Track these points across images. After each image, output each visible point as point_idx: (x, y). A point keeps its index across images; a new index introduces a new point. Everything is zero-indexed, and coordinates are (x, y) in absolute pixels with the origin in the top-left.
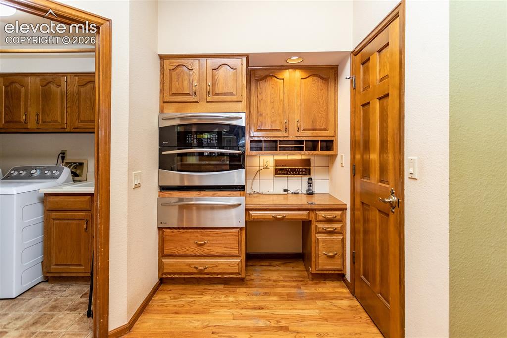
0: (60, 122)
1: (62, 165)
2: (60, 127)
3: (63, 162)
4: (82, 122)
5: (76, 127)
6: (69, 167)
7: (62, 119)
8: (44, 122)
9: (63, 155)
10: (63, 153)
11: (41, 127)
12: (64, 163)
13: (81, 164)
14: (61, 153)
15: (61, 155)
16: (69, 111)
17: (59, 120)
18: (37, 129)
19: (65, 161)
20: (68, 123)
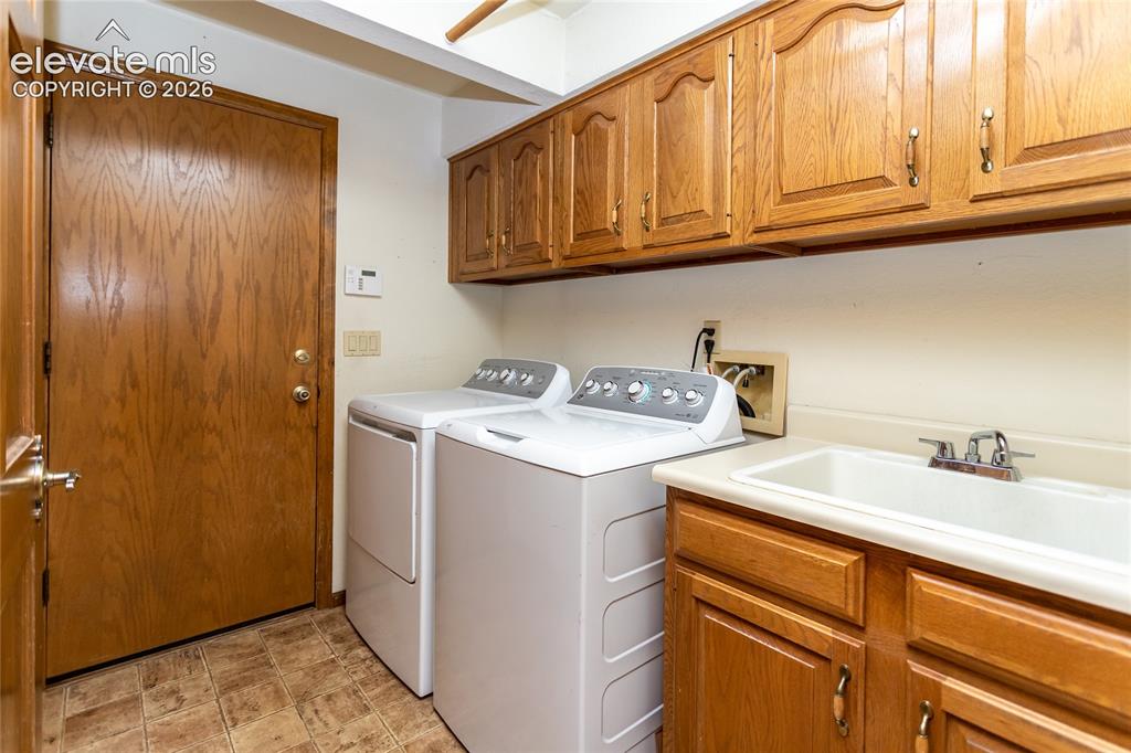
0: (711, 214)
1: (706, 369)
2: (711, 232)
3: (709, 361)
4: (787, 198)
5: (765, 222)
6: (730, 377)
7: (718, 199)
8: (663, 221)
9: (708, 339)
10: (710, 332)
11: (656, 240)
12: (712, 365)
13: (764, 372)
14: (705, 330)
15: (704, 337)
16: (740, 169)
17: (708, 208)
18: (646, 247)
19: (714, 358)
20: (738, 216)
